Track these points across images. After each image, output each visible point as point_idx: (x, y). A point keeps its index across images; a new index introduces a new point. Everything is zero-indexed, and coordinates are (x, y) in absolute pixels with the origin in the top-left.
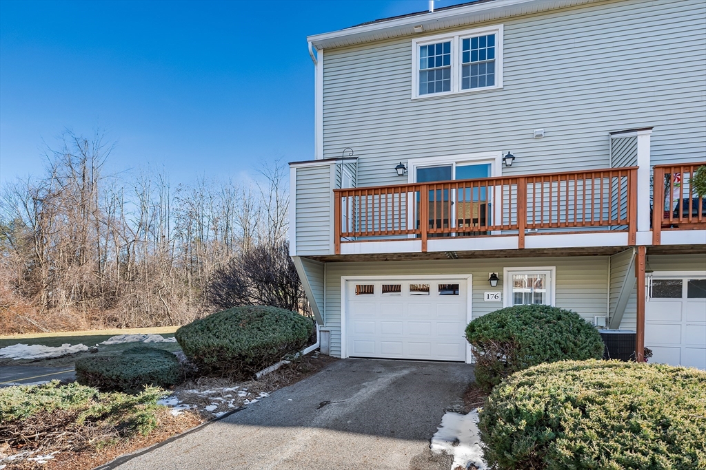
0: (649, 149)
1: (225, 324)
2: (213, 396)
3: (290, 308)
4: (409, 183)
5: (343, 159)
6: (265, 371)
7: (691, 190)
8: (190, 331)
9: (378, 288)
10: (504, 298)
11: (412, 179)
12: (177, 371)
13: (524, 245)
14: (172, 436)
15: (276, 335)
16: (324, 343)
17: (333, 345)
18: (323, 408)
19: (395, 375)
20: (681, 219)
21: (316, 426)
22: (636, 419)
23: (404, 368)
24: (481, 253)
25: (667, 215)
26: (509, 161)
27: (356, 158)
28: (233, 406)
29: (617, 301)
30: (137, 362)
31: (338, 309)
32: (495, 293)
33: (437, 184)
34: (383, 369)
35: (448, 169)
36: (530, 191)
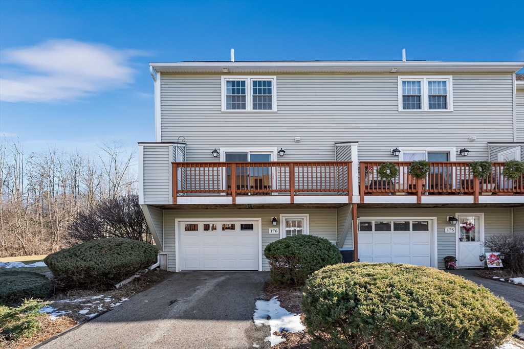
0: (357, 153)
1: (90, 251)
2: (84, 303)
3: (138, 239)
4: (221, 161)
5: (178, 143)
6: (122, 283)
7: (377, 175)
8: (59, 257)
9: (201, 227)
10: (281, 232)
11: (223, 159)
12: (48, 287)
13: (294, 201)
14: (54, 335)
15: (133, 258)
16: (163, 262)
17: (170, 263)
18: (173, 305)
19: (217, 280)
20: (373, 190)
23: (221, 276)
24: (268, 205)
25: (367, 187)
26: (282, 154)
27: (185, 144)
28: (102, 309)
29: (342, 233)
30: (11, 282)
31: (173, 240)
32: (275, 229)
33: (241, 163)
34: (207, 278)
35: (246, 155)
36: (296, 171)
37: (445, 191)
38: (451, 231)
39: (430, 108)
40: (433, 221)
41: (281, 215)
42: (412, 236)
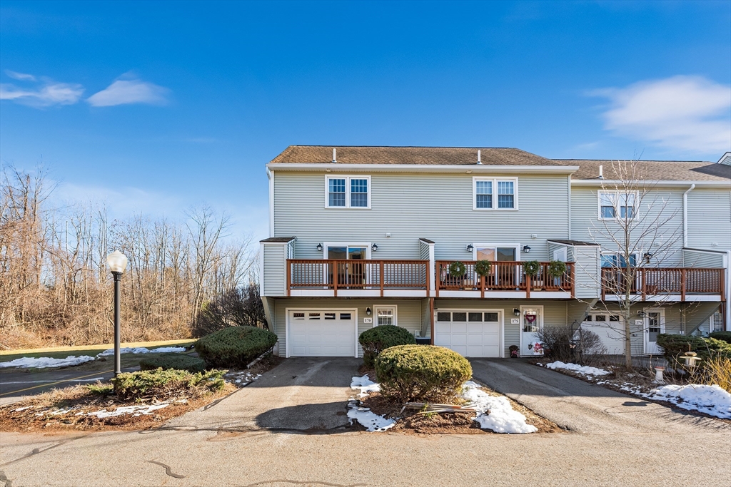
0: (433, 253)
2: (235, 376)
4: (324, 259)
7: (450, 272)
9: (307, 316)
10: (373, 322)
11: (326, 255)
13: (383, 295)
16: (275, 349)
17: (281, 350)
18: (295, 378)
19: (323, 363)
20: (446, 285)
21: (297, 385)
22: (416, 357)
25: (441, 283)
26: (375, 249)
27: (294, 239)
28: (248, 380)
29: (424, 323)
32: (369, 319)
33: (341, 261)
35: (345, 249)
36: (385, 267)
37: (503, 287)
38: (516, 322)
39: (499, 207)
40: (501, 312)
41: (374, 306)
42: (484, 326)
